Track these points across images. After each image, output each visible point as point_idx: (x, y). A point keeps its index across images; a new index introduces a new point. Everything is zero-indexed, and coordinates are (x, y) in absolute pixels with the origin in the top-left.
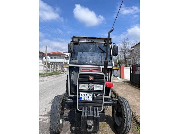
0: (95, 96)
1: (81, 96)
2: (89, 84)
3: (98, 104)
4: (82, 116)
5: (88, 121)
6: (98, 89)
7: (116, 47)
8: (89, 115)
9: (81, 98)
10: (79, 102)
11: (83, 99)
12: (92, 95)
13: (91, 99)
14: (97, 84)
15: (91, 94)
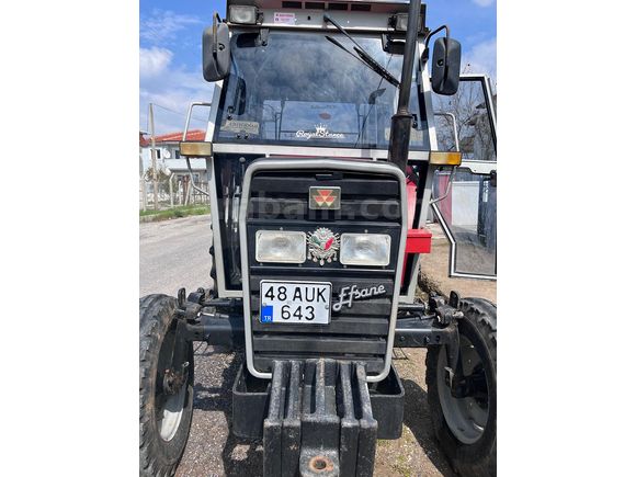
0: (346, 298)
1: (266, 301)
2: (313, 228)
3: (365, 341)
4: (268, 423)
5: (306, 452)
6: (362, 259)
7: (450, 48)
8: (310, 418)
9: (269, 310)
10: (254, 333)
11: (277, 318)
12: (327, 295)
13: (323, 318)
14: (360, 230)
15: (326, 287)
